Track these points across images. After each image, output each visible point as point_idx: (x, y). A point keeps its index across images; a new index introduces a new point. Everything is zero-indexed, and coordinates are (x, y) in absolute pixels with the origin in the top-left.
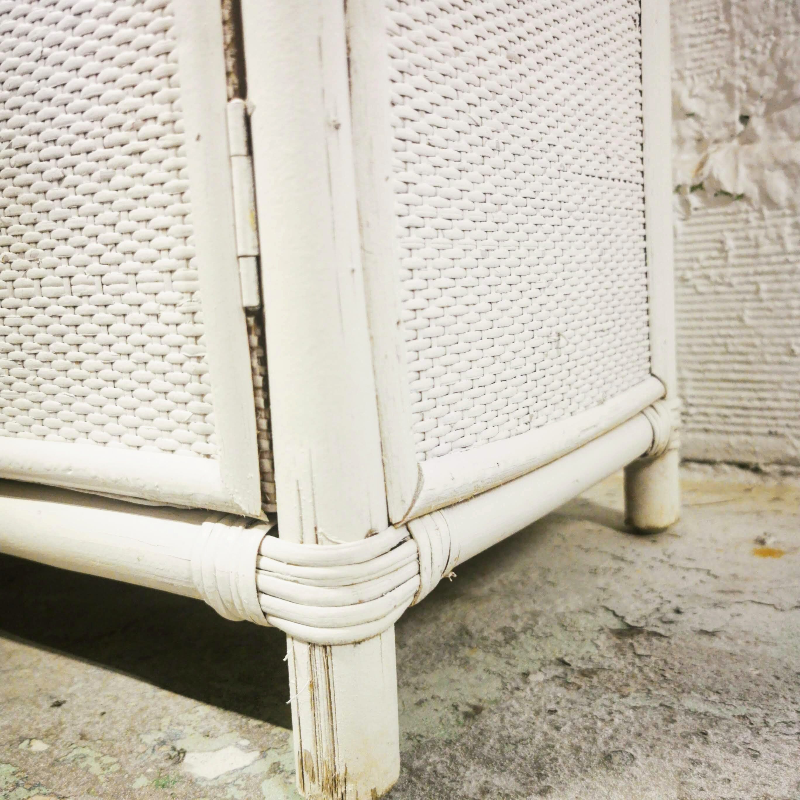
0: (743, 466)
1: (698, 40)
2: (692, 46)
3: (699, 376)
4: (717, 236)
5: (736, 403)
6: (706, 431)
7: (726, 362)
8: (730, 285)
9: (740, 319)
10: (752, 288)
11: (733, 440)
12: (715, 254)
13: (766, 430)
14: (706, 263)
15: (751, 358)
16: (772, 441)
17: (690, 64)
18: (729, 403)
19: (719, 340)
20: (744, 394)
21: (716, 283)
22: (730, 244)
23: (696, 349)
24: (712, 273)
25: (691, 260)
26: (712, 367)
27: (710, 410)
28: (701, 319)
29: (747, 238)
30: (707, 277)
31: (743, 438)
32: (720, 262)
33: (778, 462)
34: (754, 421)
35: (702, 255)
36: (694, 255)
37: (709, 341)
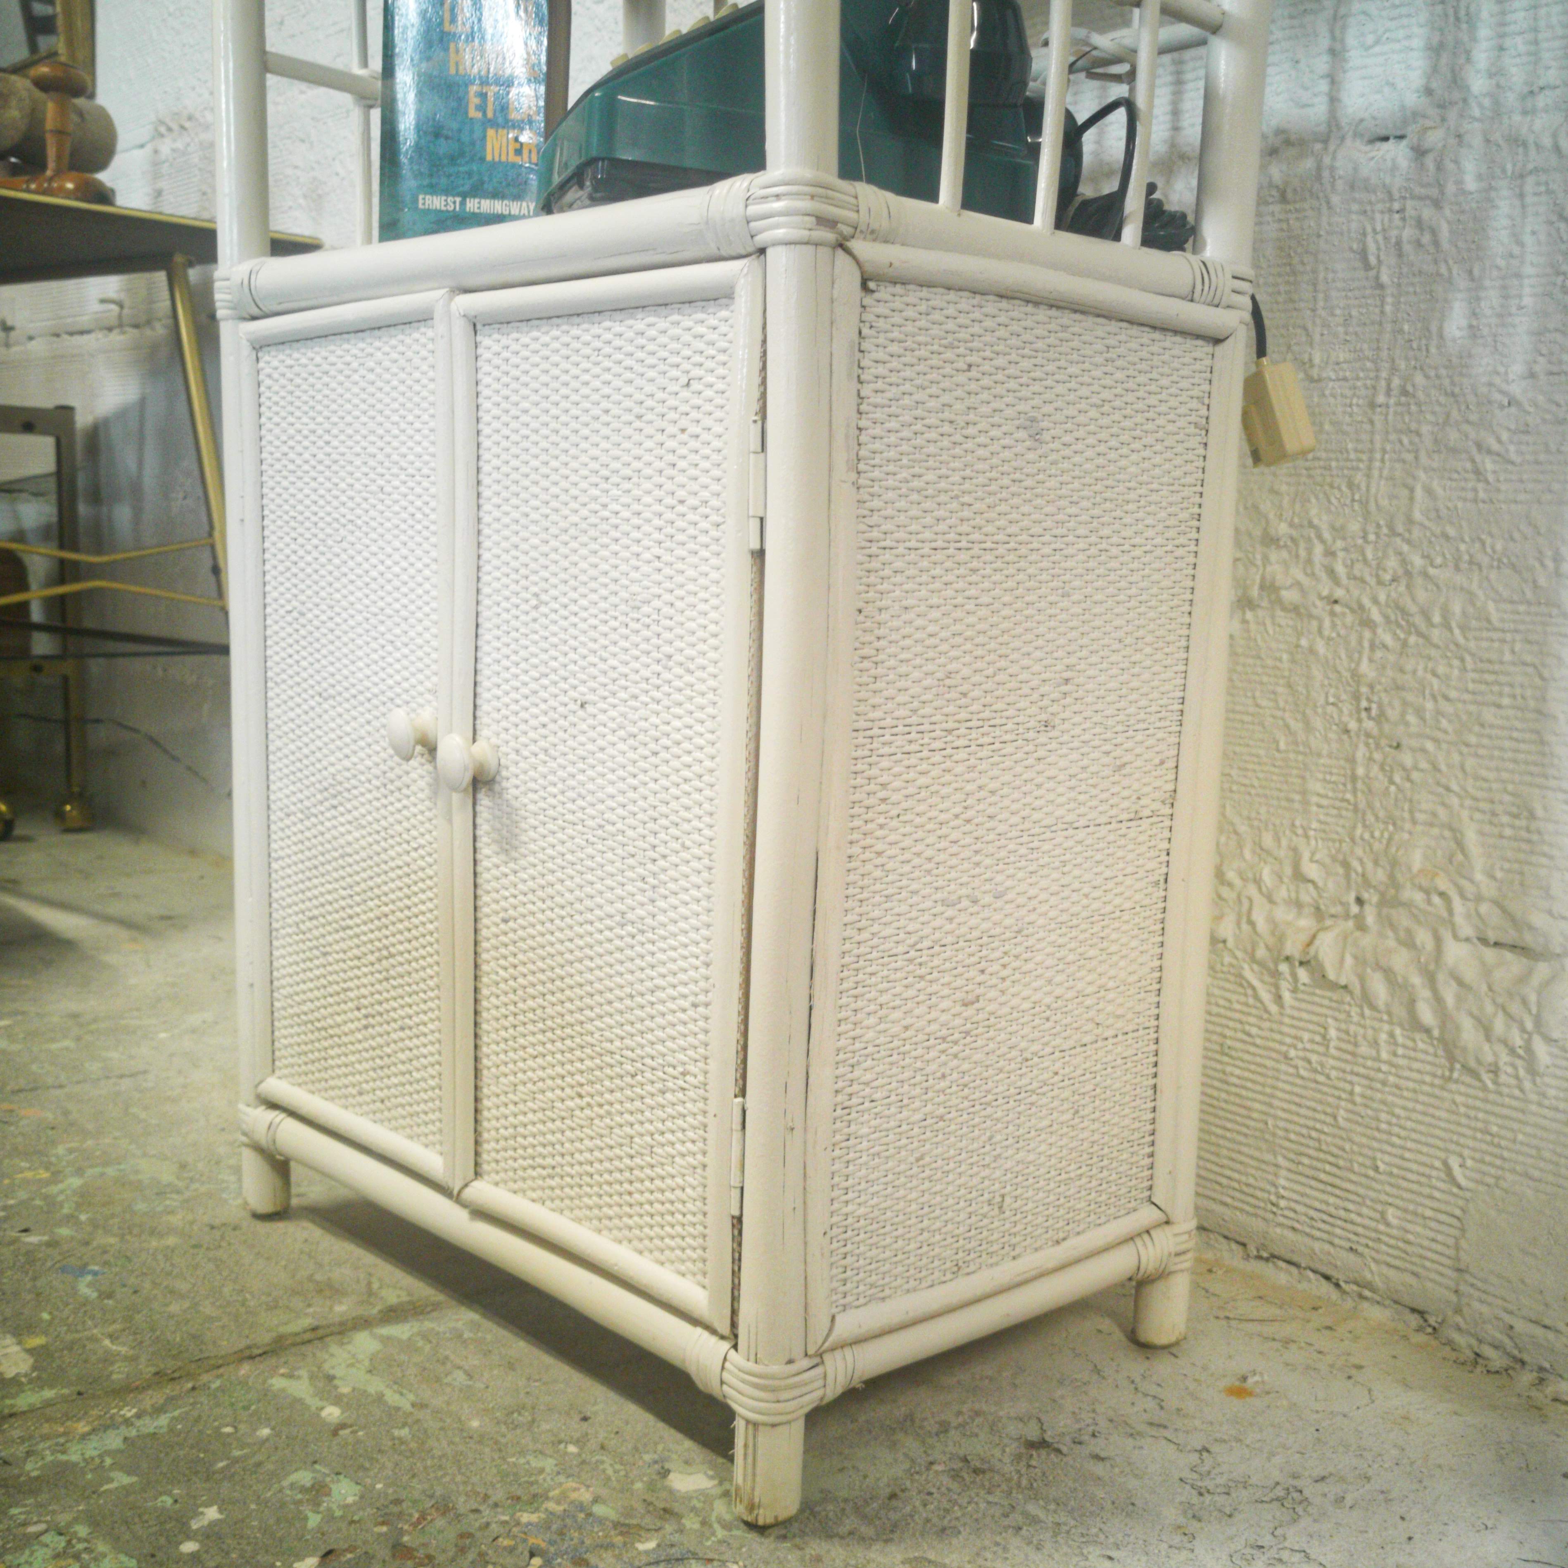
0: (1327, 1278)
1: (1325, 802)
2: (1319, 806)
3: (1293, 1167)
4: (1322, 1020)
5: (1324, 1207)
6: (1294, 1229)
7: (1318, 1159)
8: (1328, 1077)
9: (1335, 1117)
10: (1348, 1087)
11: (1317, 1246)
12: (1318, 1038)
13: (1347, 1245)
14: (1308, 1046)
15: (1341, 1163)
16: (1352, 1257)
17: (1315, 825)
18: (1317, 1205)
19: (1314, 1134)
20: (1332, 1200)
21: (1315, 1071)
22: (1333, 1033)
23: (1292, 1136)
24: (1314, 1058)
25: (1296, 1037)
26: (1306, 1161)
27: (1300, 1208)
28: (1299, 1105)
29: (1347, 1032)
30: (1309, 1062)
31: (1327, 1247)
32: (1321, 1049)
33: (1356, 1283)
34: (1338, 1231)
35: (1306, 1036)
36: (1300, 1033)
37: (1304, 1131)
